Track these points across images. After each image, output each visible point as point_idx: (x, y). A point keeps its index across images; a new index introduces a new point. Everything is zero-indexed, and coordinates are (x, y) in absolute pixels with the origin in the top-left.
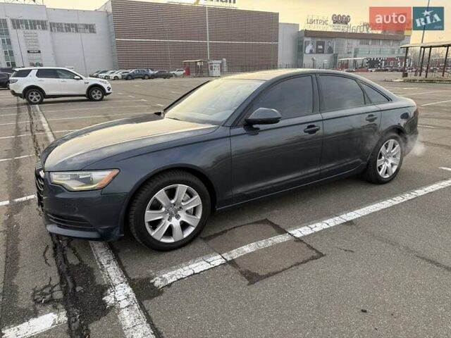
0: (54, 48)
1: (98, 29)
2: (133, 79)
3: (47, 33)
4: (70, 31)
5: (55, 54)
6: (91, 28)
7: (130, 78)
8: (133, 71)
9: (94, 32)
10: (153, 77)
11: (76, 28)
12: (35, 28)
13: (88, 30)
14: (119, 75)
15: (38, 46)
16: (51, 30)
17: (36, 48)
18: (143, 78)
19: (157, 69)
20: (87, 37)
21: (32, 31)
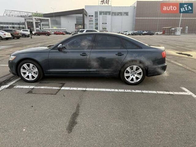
0: (111, 22)
1: (129, 14)
2: (135, 35)
3: (110, 16)
4: (119, 15)
5: (111, 24)
6: (127, 14)
7: (134, 34)
8: (136, 31)
9: (128, 15)
10: (145, 34)
11: (121, 14)
12: (107, 15)
13: (125, 15)
14: (130, 33)
15: (106, 21)
16: (112, 15)
17: (105, 22)
18: (140, 35)
19: (148, 31)
20: (124, 17)
21: (105, 15)
